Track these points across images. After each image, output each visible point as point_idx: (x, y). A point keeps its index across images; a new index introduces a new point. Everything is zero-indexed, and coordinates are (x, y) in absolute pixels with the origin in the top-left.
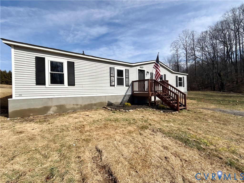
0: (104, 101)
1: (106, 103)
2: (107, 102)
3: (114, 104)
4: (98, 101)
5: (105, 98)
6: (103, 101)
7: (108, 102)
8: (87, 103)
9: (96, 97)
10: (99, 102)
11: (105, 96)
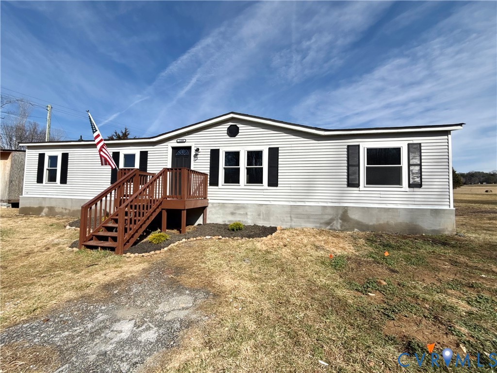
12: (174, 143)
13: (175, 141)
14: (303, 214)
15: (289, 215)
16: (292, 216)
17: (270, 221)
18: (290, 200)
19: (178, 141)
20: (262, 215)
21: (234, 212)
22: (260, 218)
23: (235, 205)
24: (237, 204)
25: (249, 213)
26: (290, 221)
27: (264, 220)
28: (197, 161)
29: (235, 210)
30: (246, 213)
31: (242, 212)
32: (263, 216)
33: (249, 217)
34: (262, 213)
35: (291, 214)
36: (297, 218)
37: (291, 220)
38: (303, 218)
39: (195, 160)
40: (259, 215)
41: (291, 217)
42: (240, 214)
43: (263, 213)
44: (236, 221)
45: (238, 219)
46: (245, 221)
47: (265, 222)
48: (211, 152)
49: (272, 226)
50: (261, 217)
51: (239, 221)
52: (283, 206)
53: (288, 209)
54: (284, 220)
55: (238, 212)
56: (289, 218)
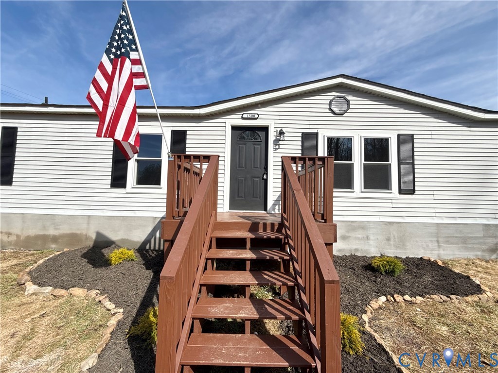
0: (84, 232)
1: (87, 238)
2: (94, 236)
3: (117, 243)
4: (65, 230)
5: (88, 224)
6: (78, 232)
7: (99, 234)
8: (33, 232)
9: (60, 216)
10: (68, 232)
11: (89, 216)
12: (236, 120)
13: (239, 115)
14: (456, 237)
15: (435, 239)
16: (440, 240)
17: (405, 249)
18: (433, 215)
19: (245, 116)
20: (392, 239)
21: (347, 234)
22: (390, 245)
23: (349, 223)
24: (352, 222)
25: (372, 237)
26: (436, 247)
27: (397, 247)
28: (278, 151)
29: (348, 231)
30: (367, 237)
31: (359, 234)
32: (395, 241)
33: (371, 242)
34: (392, 235)
35: (438, 237)
36: (447, 242)
37: (439, 246)
38: (457, 244)
39: (276, 149)
40: (388, 239)
41: (438, 241)
42: (357, 239)
43: (394, 236)
44: (351, 250)
45: (354, 247)
46: (367, 250)
47: (398, 251)
48: (302, 137)
49: (411, 256)
50: (392, 242)
51: (356, 250)
52: (425, 225)
53: (433, 230)
54: (428, 246)
55: (353, 234)
56: (436, 244)
